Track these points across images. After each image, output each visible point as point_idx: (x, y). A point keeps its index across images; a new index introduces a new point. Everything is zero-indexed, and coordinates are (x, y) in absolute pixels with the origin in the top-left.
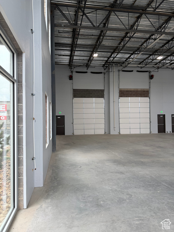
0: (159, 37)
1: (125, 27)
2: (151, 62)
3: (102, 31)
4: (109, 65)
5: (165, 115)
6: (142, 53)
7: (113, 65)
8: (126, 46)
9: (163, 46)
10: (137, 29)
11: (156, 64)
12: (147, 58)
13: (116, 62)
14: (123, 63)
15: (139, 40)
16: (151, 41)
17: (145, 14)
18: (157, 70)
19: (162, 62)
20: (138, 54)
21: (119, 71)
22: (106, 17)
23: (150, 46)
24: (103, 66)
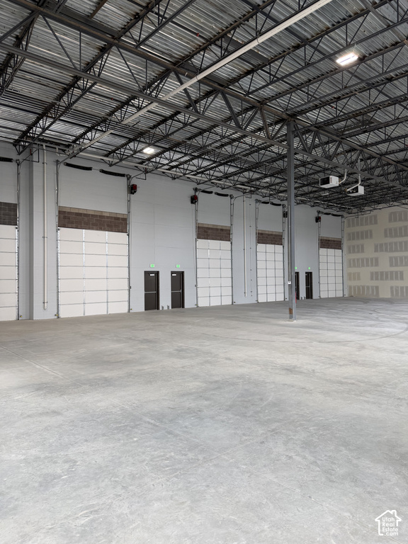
0: (147, 106)
1: (71, 61)
2: (132, 156)
3: (11, 56)
4: (30, 144)
5: (158, 272)
6: (112, 131)
7: (42, 145)
8: (73, 107)
9: (155, 127)
10: (99, 75)
11: (141, 163)
12: (122, 146)
13: (50, 140)
14: (68, 146)
15: (106, 101)
16: (130, 109)
17: (118, 47)
18: (143, 176)
19: (154, 160)
20: (102, 131)
21: (57, 162)
22: (24, 24)
23: (129, 121)
24: (15, 145)
